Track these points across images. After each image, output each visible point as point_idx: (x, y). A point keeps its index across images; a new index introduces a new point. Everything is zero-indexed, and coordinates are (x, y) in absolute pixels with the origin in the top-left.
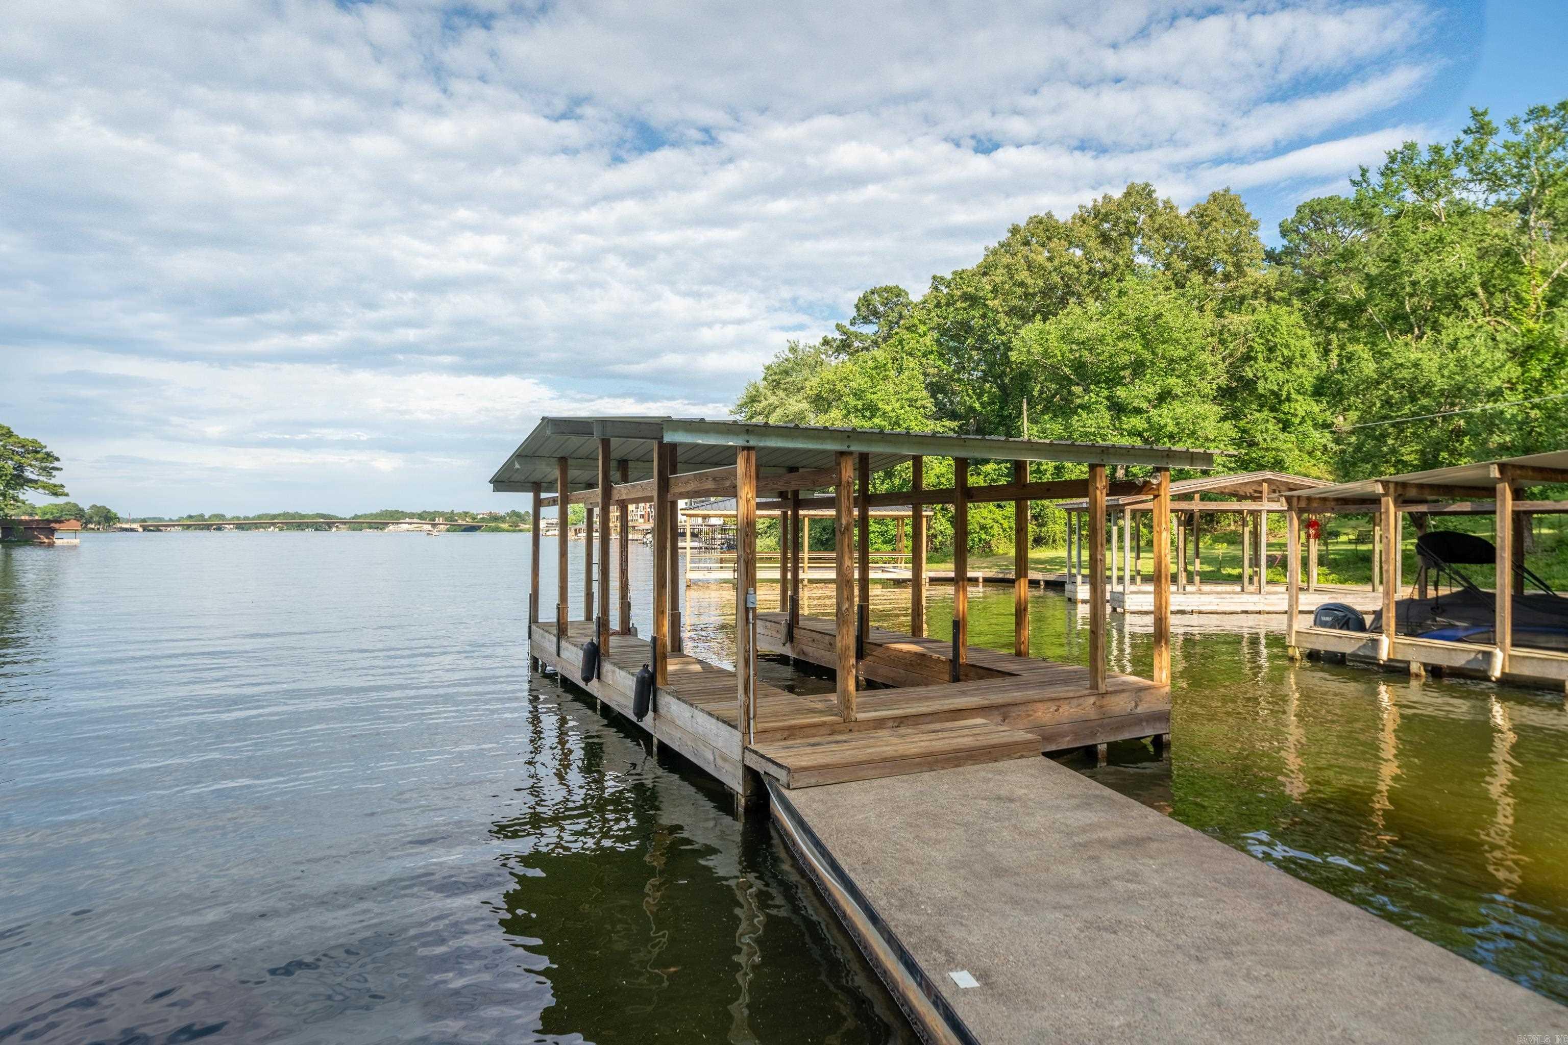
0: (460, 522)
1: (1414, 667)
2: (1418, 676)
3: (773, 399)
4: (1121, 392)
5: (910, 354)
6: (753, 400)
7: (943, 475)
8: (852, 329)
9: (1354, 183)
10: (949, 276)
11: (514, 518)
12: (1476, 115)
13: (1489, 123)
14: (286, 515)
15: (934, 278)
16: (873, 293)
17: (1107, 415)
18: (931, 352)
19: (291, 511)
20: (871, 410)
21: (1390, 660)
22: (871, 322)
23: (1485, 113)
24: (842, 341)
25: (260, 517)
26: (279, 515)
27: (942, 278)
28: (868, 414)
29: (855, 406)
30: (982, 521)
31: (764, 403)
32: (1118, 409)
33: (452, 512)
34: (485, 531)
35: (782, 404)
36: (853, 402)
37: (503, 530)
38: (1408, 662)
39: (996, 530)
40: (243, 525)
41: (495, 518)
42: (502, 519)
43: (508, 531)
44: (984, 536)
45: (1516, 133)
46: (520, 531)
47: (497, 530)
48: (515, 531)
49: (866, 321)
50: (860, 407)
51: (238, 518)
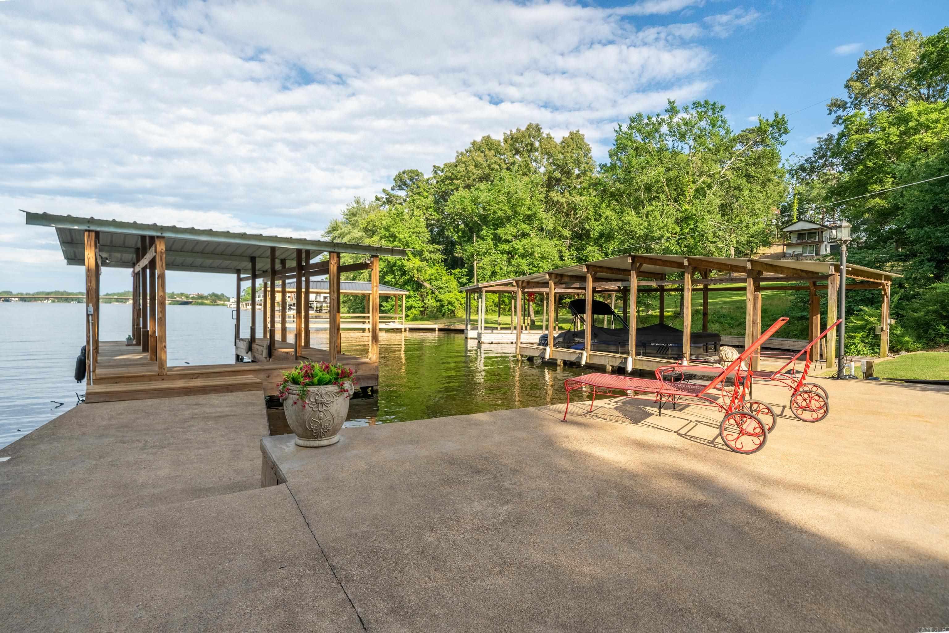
0: (178, 299)
1: (559, 362)
2: (560, 365)
3: (345, 230)
4: (499, 231)
5: (418, 208)
6: (334, 229)
7: (432, 274)
8: (392, 192)
9: (616, 131)
10: (442, 166)
11: (214, 297)
12: (670, 103)
13: (676, 107)
14: (57, 293)
15: (434, 166)
16: (404, 173)
17: (491, 243)
18: (431, 207)
19: (61, 290)
20: (393, 237)
21: (550, 359)
22: (403, 189)
23: (674, 102)
24: (387, 199)
25: (38, 293)
26: (52, 293)
27: (439, 167)
28: (392, 240)
29: (385, 235)
30: (449, 299)
31: (340, 231)
32: (497, 239)
33: (173, 293)
34: (194, 304)
35: (349, 233)
36: (383, 232)
37: (206, 304)
38: (556, 360)
39: (457, 304)
40: (24, 299)
41: (201, 297)
42: (206, 298)
43: (209, 305)
44: (450, 307)
45: (687, 113)
46: (218, 305)
47: (202, 304)
48: (214, 305)
49: (400, 188)
50: (387, 235)
51: (22, 294)
